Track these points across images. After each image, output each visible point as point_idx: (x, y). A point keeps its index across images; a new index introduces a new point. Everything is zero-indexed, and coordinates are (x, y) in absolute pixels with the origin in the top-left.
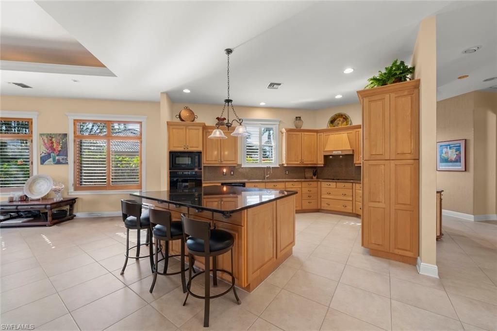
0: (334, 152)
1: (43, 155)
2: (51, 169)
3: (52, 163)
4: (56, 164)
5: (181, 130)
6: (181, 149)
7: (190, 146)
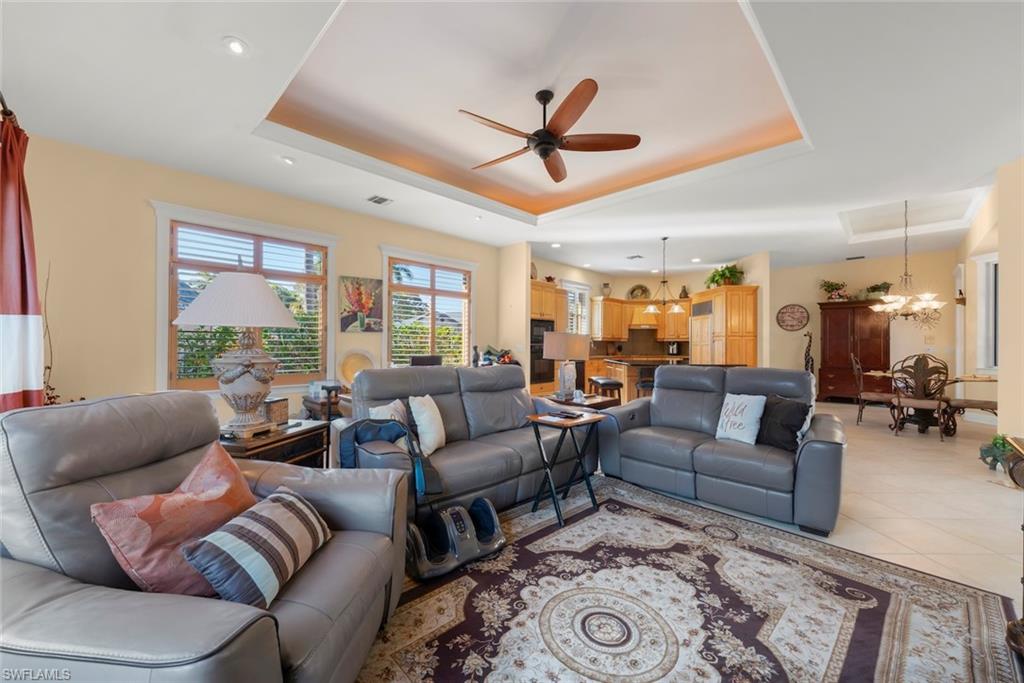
1: (345, 314)
2: (357, 340)
3: (359, 329)
4: (364, 331)
5: (538, 292)
6: (538, 317)
7: (545, 313)
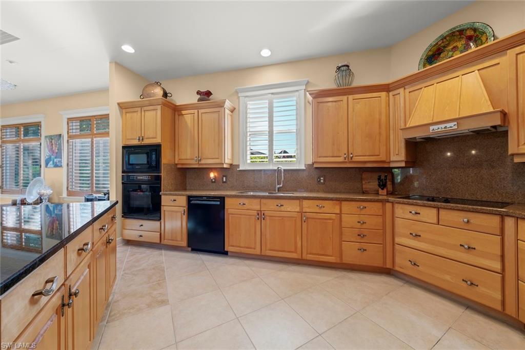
0: (431, 128)
1: (47, 157)
2: (51, 172)
3: (52, 166)
5: (135, 114)
6: (135, 142)
7: (146, 137)
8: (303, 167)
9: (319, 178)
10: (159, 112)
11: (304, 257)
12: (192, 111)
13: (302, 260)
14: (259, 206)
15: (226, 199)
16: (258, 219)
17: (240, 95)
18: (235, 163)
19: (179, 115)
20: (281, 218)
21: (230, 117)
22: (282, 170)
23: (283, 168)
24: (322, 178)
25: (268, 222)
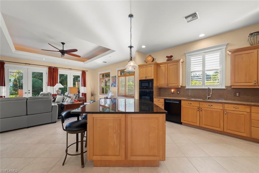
5: (144, 68)
6: (144, 79)
7: (148, 76)
8: (224, 88)
9: (236, 93)
10: (153, 67)
11: (225, 131)
12: (165, 65)
13: (223, 132)
14: (199, 105)
15: (182, 101)
16: (198, 111)
17: (186, 55)
18: (183, 85)
19: (159, 67)
20: (211, 111)
21: (181, 65)
22: (211, 89)
23: (211, 88)
24: (237, 94)
25: (204, 112)
